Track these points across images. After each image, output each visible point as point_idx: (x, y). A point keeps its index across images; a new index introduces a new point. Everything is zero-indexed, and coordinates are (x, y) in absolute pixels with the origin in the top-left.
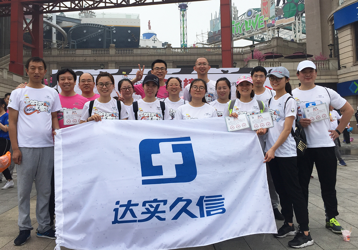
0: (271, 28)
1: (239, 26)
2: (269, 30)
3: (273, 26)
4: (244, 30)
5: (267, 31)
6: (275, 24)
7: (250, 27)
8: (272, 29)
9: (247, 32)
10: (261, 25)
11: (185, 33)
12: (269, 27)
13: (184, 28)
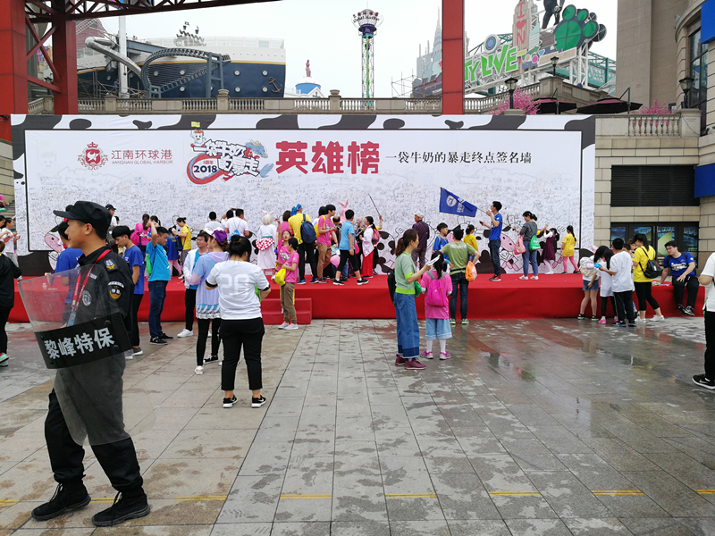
0: (530, 71)
1: (470, 68)
2: (526, 76)
3: (534, 68)
4: (479, 75)
5: (522, 76)
6: (538, 63)
7: (491, 68)
8: (532, 74)
9: (485, 79)
10: (511, 65)
11: (371, 80)
12: (527, 70)
13: (368, 71)
